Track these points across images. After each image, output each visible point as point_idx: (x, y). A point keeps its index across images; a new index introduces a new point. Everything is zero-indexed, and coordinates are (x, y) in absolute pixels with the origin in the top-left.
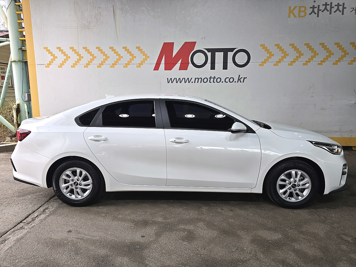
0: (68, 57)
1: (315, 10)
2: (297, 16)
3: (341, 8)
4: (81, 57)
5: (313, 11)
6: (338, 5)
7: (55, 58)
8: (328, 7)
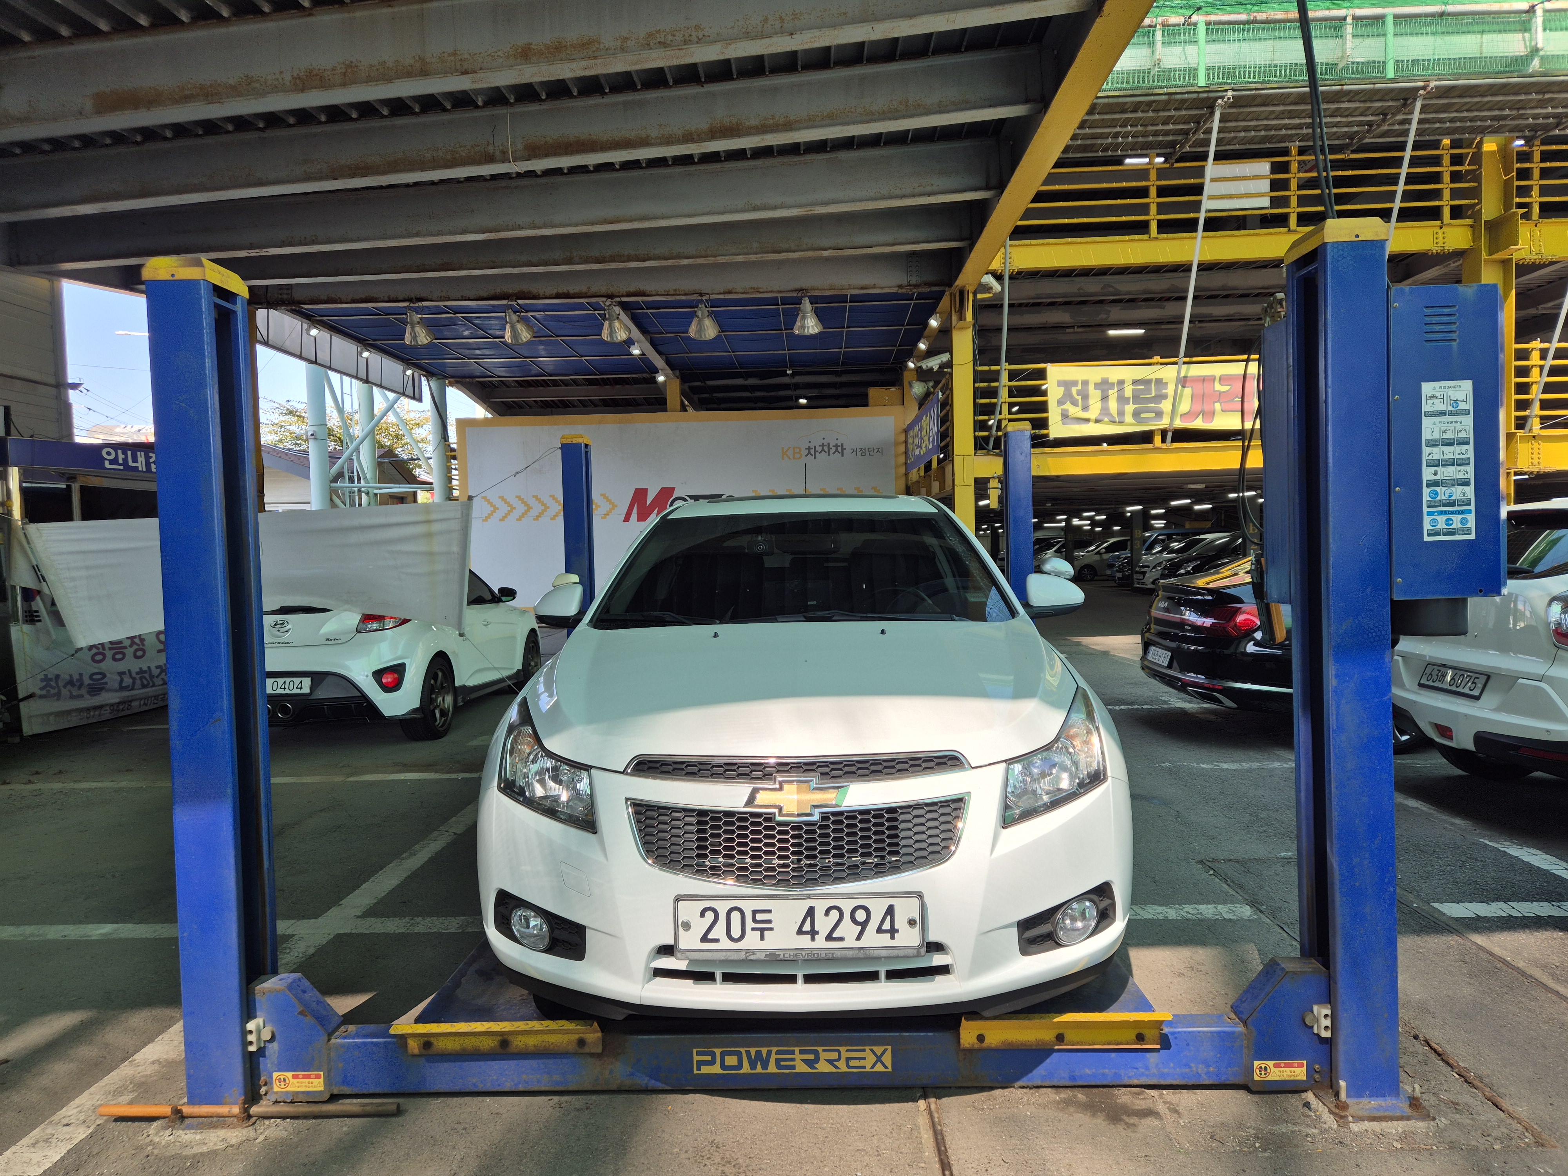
0: (513, 508)
1: (811, 452)
2: (791, 457)
3: (840, 449)
4: (529, 508)
5: (809, 453)
6: (837, 446)
7: (495, 509)
8: (826, 448)
